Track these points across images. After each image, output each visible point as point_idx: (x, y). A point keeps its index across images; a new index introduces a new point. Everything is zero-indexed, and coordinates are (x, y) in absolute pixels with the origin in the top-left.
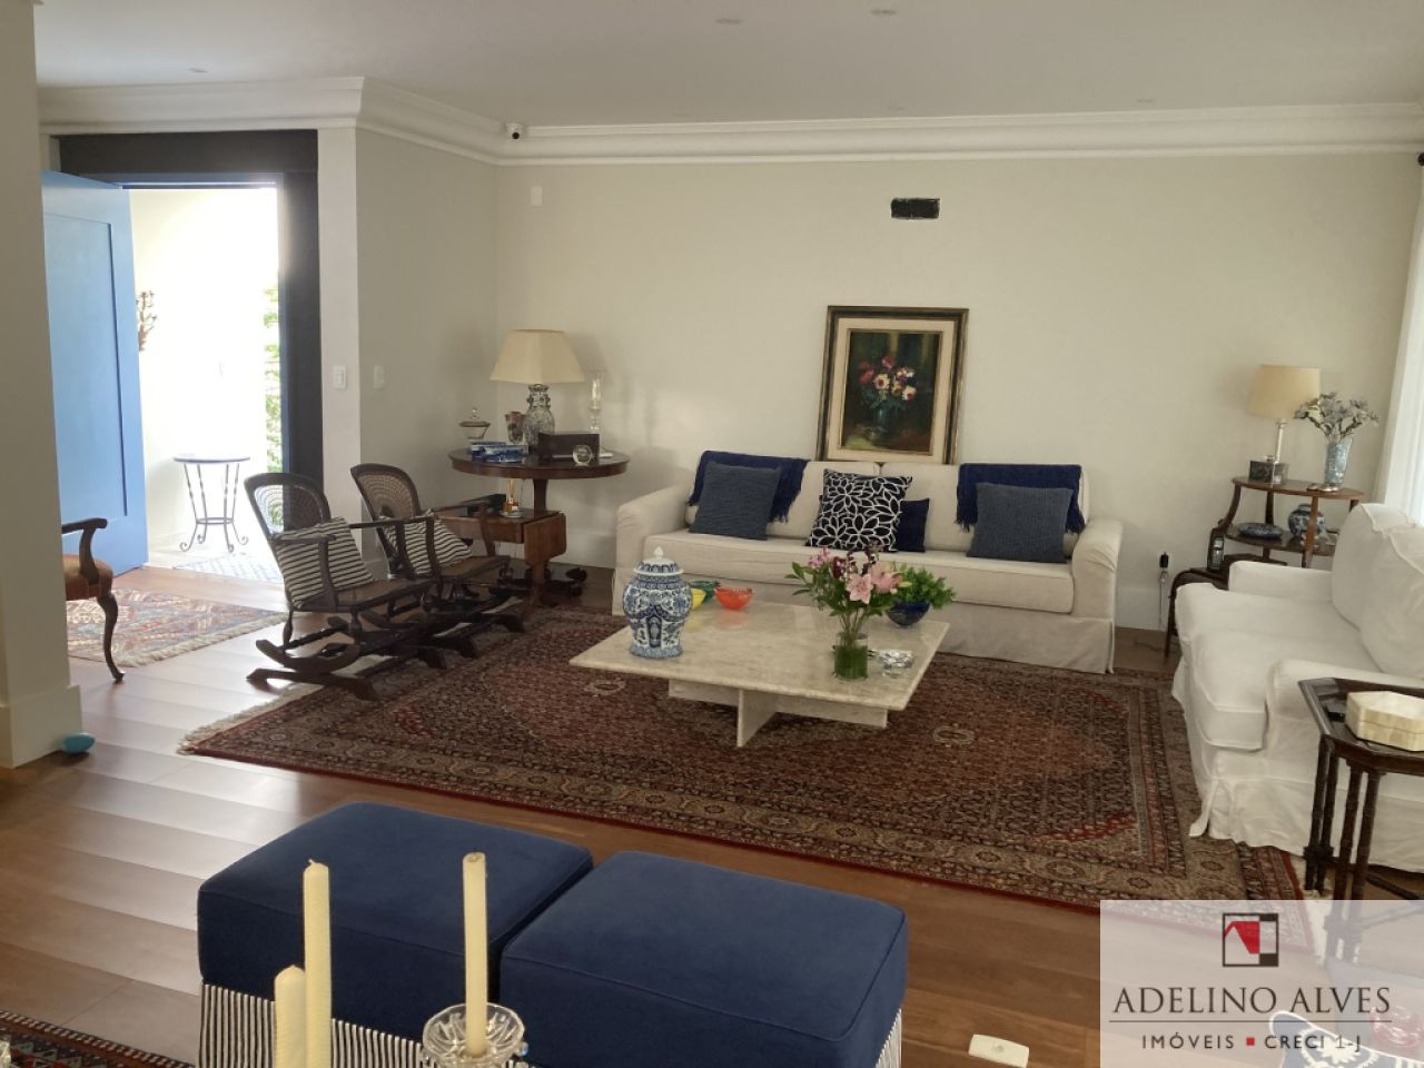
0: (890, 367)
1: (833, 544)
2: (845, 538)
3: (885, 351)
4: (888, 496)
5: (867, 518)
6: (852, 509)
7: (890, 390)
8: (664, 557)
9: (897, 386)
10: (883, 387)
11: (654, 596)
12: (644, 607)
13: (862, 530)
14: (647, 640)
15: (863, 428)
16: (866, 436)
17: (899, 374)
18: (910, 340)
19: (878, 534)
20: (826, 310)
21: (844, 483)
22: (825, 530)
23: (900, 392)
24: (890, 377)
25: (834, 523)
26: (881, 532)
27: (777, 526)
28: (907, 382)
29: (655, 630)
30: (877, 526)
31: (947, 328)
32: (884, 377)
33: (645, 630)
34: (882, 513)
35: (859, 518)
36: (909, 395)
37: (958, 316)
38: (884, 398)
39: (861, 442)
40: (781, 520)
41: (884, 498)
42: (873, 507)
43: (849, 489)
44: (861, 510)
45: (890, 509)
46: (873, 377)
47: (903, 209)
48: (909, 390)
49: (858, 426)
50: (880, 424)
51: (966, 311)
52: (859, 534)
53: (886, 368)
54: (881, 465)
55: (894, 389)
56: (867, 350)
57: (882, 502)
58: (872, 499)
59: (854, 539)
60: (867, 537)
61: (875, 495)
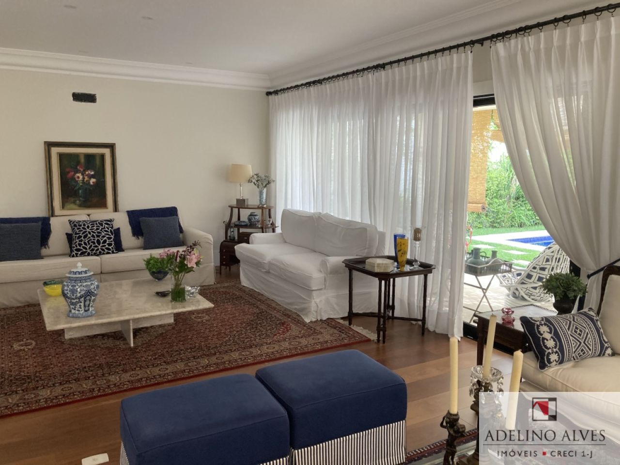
0: (82, 170)
1: (86, 254)
2: (93, 250)
3: (78, 163)
4: (108, 229)
5: (102, 239)
6: (93, 236)
7: (83, 180)
8: (82, 267)
9: (86, 178)
10: (80, 179)
11: (87, 286)
12: (83, 293)
13: (101, 245)
14: (83, 308)
15: (72, 199)
16: (74, 203)
17: (87, 173)
18: (89, 157)
19: (108, 246)
20: (43, 143)
21: (84, 225)
22: (82, 248)
23: (88, 182)
24: (83, 174)
25: (85, 243)
26: (110, 245)
27: (44, 251)
28: (91, 177)
29: (87, 303)
30: (107, 242)
31: (107, 152)
32: (79, 175)
33: (82, 304)
34: (108, 236)
35: (98, 240)
36: (93, 182)
37: (112, 147)
38: (81, 184)
39: (72, 206)
40: (45, 248)
41: (107, 229)
42: (103, 234)
43: (88, 227)
44: (98, 236)
45: (110, 234)
46: (74, 175)
47: (78, 97)
48: (93, 181)
49: (70, 198)
50: (81, 197)
51: (114, 144)
52: (100, 247)
53: (80, 171)
54: (89, 215)
55: (85, 180)
56: (69, 163)
57: (106, 231)
58: (101, 230)
59: (98, 249)
60: (104, 248)
61: (102, 229)
